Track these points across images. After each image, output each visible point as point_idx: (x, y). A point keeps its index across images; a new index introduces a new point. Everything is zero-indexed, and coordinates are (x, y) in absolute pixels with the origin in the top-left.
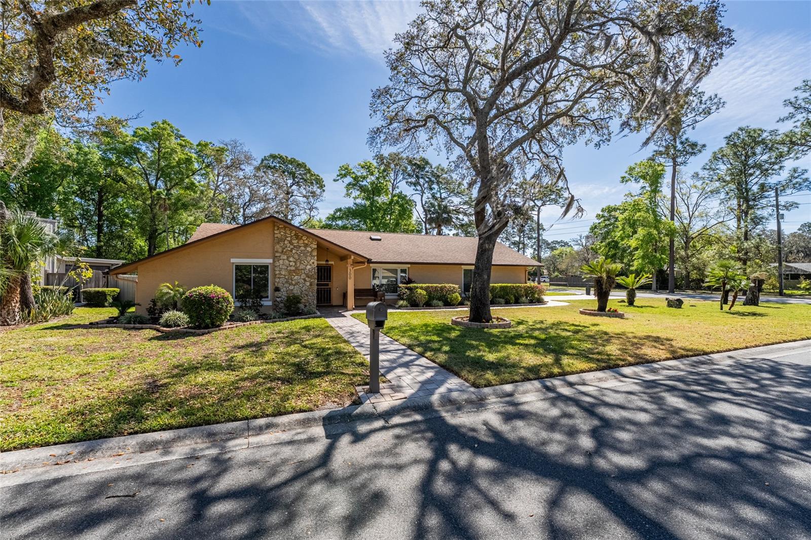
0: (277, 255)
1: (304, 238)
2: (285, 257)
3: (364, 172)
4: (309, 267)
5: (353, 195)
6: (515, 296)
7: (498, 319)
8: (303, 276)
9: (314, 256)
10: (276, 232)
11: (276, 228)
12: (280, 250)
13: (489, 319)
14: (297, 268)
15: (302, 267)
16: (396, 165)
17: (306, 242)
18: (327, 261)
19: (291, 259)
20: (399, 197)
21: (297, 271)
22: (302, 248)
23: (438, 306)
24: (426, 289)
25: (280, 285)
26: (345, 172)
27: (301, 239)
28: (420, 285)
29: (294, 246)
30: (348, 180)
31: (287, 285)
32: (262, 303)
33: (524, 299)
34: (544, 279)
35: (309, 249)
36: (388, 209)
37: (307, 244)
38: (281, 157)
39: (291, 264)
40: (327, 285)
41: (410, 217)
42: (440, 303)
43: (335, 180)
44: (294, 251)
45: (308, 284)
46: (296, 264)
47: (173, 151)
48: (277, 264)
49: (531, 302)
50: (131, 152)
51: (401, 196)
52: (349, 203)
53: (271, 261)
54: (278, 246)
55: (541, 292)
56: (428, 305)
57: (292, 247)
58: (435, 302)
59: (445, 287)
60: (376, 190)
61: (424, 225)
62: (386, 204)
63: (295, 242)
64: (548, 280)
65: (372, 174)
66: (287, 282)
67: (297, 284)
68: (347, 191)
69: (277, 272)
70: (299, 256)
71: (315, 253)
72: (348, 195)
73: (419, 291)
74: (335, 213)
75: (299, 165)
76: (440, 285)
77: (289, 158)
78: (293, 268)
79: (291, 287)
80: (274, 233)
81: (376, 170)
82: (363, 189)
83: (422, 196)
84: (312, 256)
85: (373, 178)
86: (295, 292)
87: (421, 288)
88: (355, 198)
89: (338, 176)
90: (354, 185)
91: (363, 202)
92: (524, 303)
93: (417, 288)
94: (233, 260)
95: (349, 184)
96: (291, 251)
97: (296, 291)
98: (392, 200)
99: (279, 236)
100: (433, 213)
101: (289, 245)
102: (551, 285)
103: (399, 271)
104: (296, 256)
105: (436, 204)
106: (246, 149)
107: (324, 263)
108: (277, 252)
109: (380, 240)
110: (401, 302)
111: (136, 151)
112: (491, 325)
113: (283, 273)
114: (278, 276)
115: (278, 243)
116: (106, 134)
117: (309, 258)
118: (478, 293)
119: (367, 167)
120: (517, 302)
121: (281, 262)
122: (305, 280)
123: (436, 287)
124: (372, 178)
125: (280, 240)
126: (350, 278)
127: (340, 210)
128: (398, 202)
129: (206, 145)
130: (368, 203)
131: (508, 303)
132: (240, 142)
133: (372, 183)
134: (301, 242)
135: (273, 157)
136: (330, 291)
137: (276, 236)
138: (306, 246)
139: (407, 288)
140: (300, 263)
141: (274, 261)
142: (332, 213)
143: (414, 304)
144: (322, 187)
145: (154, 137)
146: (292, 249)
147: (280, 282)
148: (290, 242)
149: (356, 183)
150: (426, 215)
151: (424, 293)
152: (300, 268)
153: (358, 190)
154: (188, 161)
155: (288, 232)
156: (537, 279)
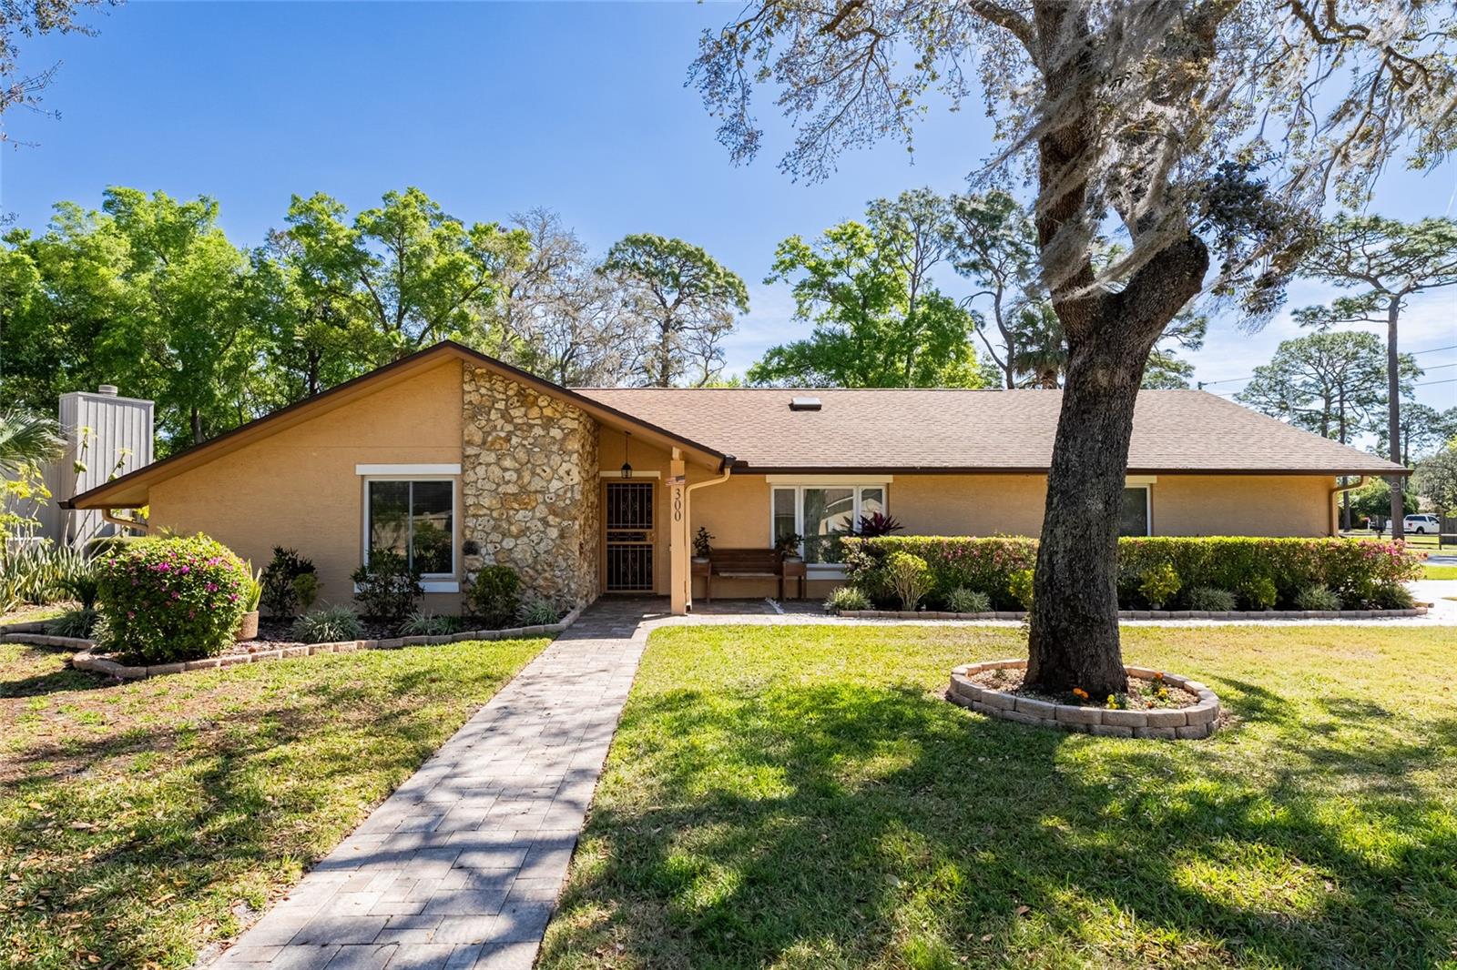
0: (470, 451)
1: (542, 402)
2: (492, 458)
3: (840, 251)
4: (555, 484)
5: (814, 314)
6: (1279, 581)
7: (1157, 682)
8: (541, 511)
9: (570, 453)
10: (467, 387)
11: (467, 378)
12: (478, 438)
13: (1111, 683)
14: (523, 489)
15: (537, 484)
16: (919, 221)
17: (548, 412)
18: (627, 467)
19: (508, 463)
20: (930, 307)
21: (523, 496)
22: (538, 431)
23: (971, 608)
24: (928, 553)
25: (477, 537)
26: (792, 257)
27: (535, 403)
28: (909, 539)
29: (517, 427)
30: (802, 273)
31: (495, 537)
32: (421, 584)
33: (1319, 592)
34: (1416, 525)
35: (555, 433)
36: (902, 341)
37: (550, 419)
38: (649, 242)
39: (508, 475)
40: (641, 537)
41: (961, 356)
42: (980, 599)
43: (767, 282)
44: (514, 440)
45: (554, 533)
46: (520, 477)
47: (426, 250)
48: (471, 477)
49: (1353, 604)
50: (351, 261)
51: (938, 304)
52: (804, 333)
53: (455, 469)
54: (472, 427)
55: (1397, 567)
56: (935, 604)
57: (509, 427)
58: (960, 594)
59: (1000, 546)
60: (876, 294)
61: (1004, 375)
62: (897, 327)
63: (517, 412)
64: (1436, 528)
65: (861, 253)
66: (495, 528)
67: (523, 532)
68: (800, 304)
69: (470, 501)
70: (529, 452)
71: (574, 445)
72: (802, 314)
73: (904, 557)
74: (767, 361)
75: (688, 254)
76: (979, 541)
77: (667, 242)
78: (512, 489)
79: (509, 543)
80: (464, 392)
81: (872, 242)
82: (839, 295)
83: (998, 298)
84: (564, 452)
85: (863, 264)
86: (517, 555)
87: (914, 550)
88: (820, 320)
89: (775, 268)
90: (813, 285)
91: (838, 327)
92: (1319, 609)
93: (899, 547)
94: (361, 469)
95: (803, 285)
96: (508, 440)
97: (521, 551)
98: (912, 314)
99: (475, 398)
100: (1031, 341)
101: (500, 423)
102: (1444, 541)
103: (857, 498)
104: (522, 455)
105: (1039, 315)
106: (565, 228)
107: (618, 474)
108: (470, 443)
109: (817, 408)
110: (843, 594)
111: (359, 259)
112: (1104, 719)
113: (486, 501)
114: (472, 511)
115: (473, 418)
116: (305, 230)
117: (556, 459)
118: (1061, 575)
119: (847, 237)
120: (1289, 601)
121: (481, 471)
122: (544, 521)
123: (965, 547)
124: (859, 266)
125: (476, 412)
126: (678, 517)
127: (778, 352)
128: (926, 318)
129: (486, 231)
130: (848, 329)
131: (1247, 605)
132: (552, 212)
133: (860, 279)
134: (535, 412)
135: (634, 242)
136: (650, 552)
137: (467, 398)
138: (548, 423)
139: (865, 548)
140: (533, 474)
141: (464, 471)
142: (762, 362)
143: (886, 601)
144: (741, 302)
145: (391, 227)
146: (510, 434)
147: (477, 528)
148: (505, 415)
149: (820, 281)
150: (1011, 349)
151: (921, 564)
152: (532, 488)
153: (825, 298)
154: (455, 268)
155: (499, 386)
156: (1389, 524)
